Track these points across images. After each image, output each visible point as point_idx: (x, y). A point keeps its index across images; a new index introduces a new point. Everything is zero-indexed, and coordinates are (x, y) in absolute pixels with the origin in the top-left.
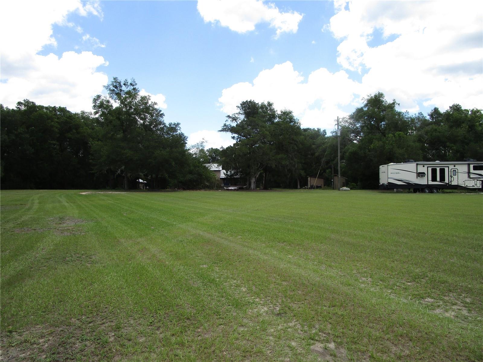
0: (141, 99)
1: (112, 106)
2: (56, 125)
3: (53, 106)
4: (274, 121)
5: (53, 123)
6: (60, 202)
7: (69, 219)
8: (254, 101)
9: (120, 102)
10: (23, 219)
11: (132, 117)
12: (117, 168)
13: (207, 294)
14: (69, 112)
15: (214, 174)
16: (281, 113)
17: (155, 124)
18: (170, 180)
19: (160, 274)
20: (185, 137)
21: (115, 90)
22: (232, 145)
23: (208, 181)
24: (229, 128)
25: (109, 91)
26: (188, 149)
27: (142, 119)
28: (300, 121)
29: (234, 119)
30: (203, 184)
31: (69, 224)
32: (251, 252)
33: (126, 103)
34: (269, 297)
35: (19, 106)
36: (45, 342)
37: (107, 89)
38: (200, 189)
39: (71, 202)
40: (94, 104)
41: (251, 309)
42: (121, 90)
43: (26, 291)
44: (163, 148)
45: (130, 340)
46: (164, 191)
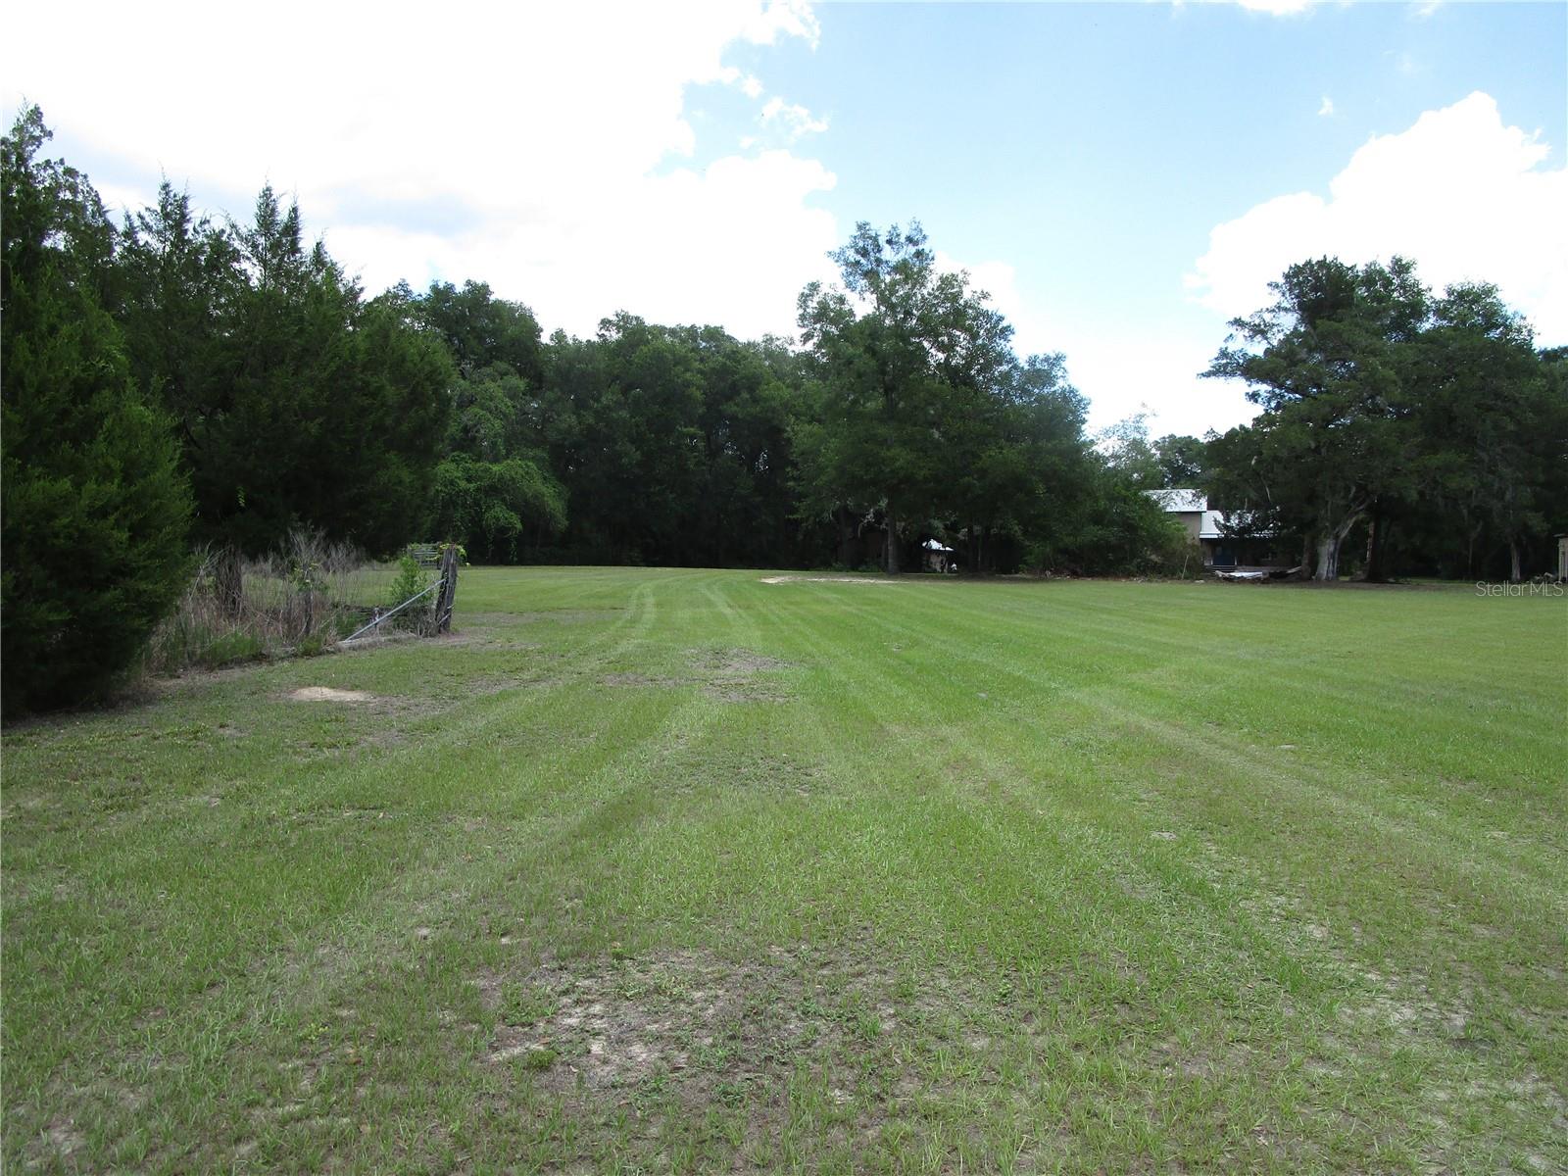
0: (939, 283)
1: (851, 313)
2: (699, 379)
3: (689, 326)
4: (1415, 329)
5: (688, 375)
6: (710, 603)
7: (737, 655)
8: (1336, 259)
9: (877, 298)
10: (620, 650)
11: (912, 344)
12: (866, 504)
13: (1185, 931)
14: (730, 338)
15: (1178, 523)
16: (1446, 297)
17: (982, 361)
18: (1027, 543)
19: (1021, 845)
20: (1080, 401)
21: (863, 261)
22: (1249, 425)
23: (1158, 548)
24: (1238, 363)
25: (844, 267)
26: (1088, 440)
27: (941, 348)
28: (1529, 321)
29: (1259, 331)
30: (1139, 560)
31: (738, 670)
32: (1335, 802)
33: (894, 300)
34: (1420, 971)
35: (603, 331)
36: (706, 1001)
37: (837, 261)
38: (1129, 575)
39: (740, 607)
40: (801, 311)
41: (1348, 1004)
42: (879, 261)
43: (647, 850)
44: (1008, 439)
45: (942, 1038)
46: (1011, 580)
